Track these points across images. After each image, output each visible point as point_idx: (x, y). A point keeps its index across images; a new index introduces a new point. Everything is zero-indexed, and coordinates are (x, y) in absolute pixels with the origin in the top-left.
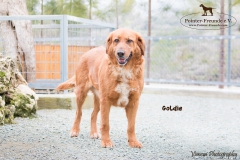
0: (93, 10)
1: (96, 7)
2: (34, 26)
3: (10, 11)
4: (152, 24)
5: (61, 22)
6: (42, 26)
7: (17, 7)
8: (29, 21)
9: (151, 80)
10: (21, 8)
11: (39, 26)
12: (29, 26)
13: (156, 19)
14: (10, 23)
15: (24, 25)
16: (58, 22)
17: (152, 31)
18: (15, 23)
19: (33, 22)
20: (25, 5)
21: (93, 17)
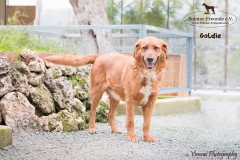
0: (171, 19)
1: (173, 17)
2: (114, 35)
3: (92, 20)
4: (229, 33)
5: (141, 32)
6: (122, 35)
7: (98, 17)
8: (109, 31)
9: (228, 87)
10: (101, 17)
11: (119, 35)
12: (109, 35)
13: (232, 28)
14: (92, 32)
15: (104, 33)
16: (137, 31)
17: (229, 40)
18: (96, 32)
19: (113, 31)
20: (105, 15)
21: (171, 26)
